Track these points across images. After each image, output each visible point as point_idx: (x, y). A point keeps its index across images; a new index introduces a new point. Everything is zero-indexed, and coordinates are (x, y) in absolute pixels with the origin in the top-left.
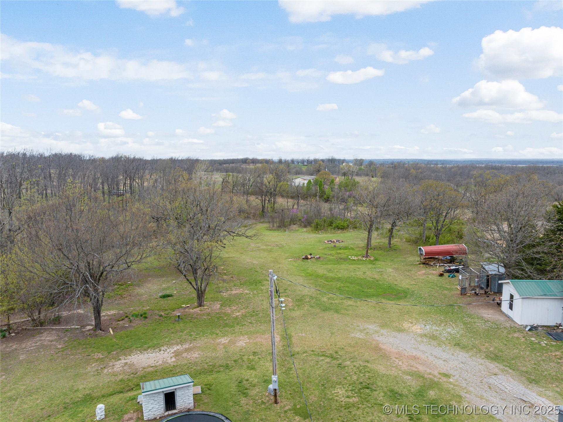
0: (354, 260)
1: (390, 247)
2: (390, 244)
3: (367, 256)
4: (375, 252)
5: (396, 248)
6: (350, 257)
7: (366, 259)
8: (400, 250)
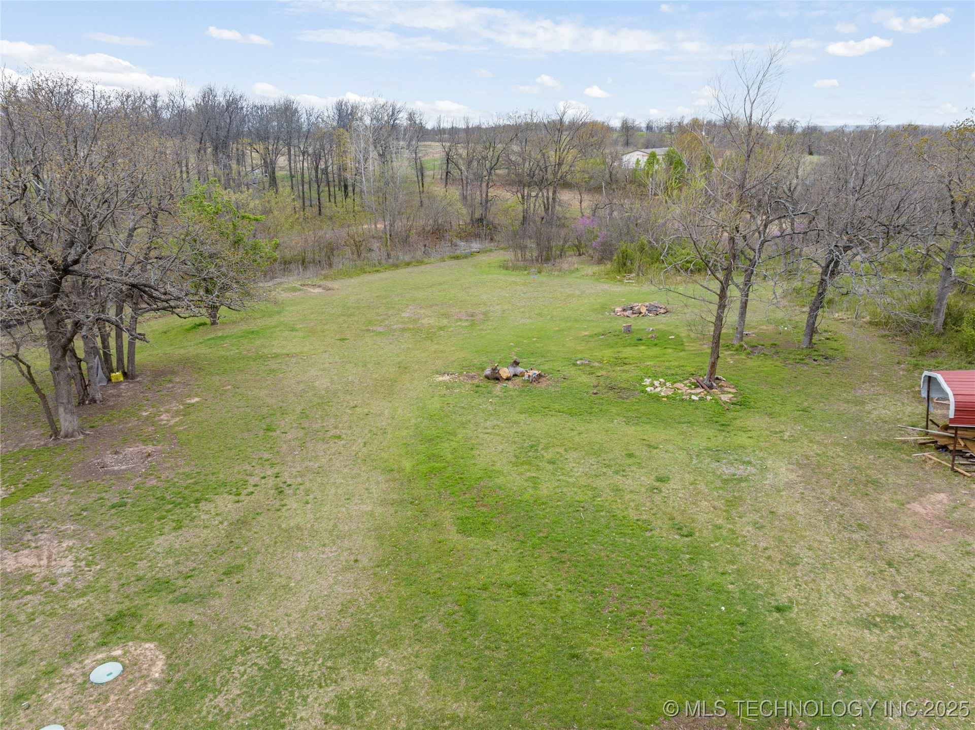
0: (656, 398)
1: (811, 345)
2: (812, 330)
3: (712, 382)
4: (750, 363)
5: (830, 353)
6: (647, 381)
7: (701, 399)
8: (846, 359)
